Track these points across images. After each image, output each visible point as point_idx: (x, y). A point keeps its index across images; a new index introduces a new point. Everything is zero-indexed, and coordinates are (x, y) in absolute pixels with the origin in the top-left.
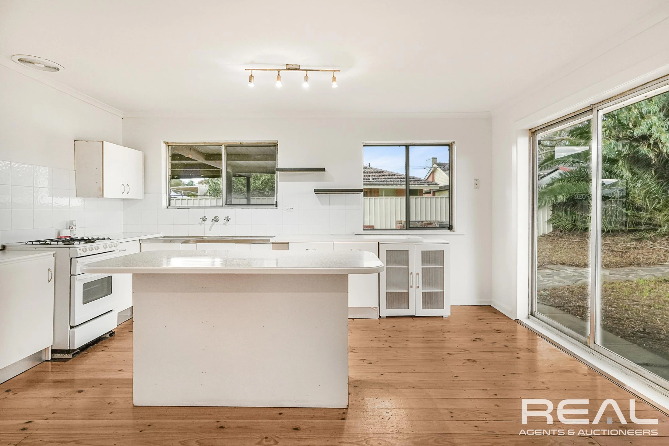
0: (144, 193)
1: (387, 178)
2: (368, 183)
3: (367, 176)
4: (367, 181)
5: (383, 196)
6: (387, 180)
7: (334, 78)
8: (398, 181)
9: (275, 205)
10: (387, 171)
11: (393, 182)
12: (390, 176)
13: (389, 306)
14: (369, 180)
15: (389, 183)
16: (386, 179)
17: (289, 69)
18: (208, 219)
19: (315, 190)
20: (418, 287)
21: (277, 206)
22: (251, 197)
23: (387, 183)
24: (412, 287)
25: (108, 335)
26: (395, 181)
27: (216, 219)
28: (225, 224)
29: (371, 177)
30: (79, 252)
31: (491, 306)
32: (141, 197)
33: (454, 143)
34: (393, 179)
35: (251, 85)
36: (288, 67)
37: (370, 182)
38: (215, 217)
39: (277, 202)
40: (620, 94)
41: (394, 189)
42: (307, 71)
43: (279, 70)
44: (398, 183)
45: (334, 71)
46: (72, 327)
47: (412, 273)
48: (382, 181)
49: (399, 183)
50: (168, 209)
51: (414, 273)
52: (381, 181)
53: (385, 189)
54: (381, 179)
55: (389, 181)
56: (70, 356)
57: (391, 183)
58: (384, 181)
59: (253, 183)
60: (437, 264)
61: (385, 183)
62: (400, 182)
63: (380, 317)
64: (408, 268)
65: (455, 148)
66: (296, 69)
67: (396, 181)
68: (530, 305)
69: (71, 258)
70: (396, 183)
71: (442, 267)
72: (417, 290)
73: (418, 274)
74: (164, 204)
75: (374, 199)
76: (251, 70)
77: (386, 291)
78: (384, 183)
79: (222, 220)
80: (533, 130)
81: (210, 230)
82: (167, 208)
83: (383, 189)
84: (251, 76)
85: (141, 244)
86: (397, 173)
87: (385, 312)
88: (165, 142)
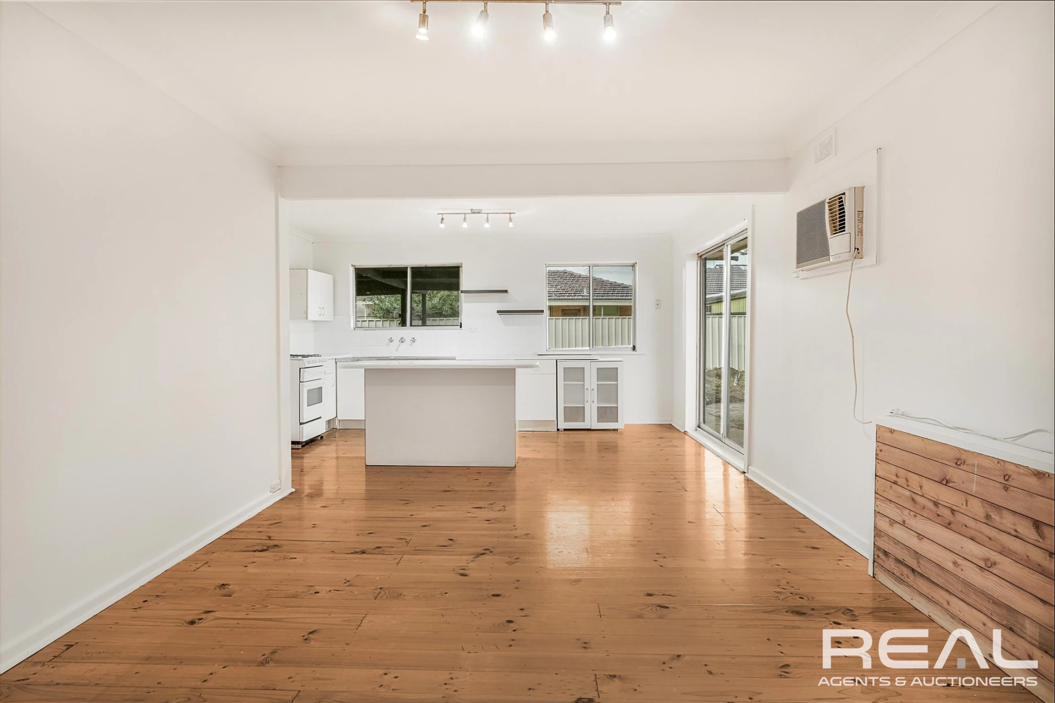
0: (334, 315)
1: (607, 290)
2: (581, 297)
3: (580, 288)
4: (579, 294)
5: (601, 315)
6: (607, 294)
7: (510, 220)
8: (622, 295)
9: (459, 327)
10: (608, 281)
11: (616, 296)
12: (612, 288)
13: (566, 420)
14: (582, 294)
15: (610, 297)
16: (606, 292)
17: (474, 213)
18: (394, 341)
19: (498, 312)
20: (593, 402)
21: (461, 327)
22: (427, 319)
23: (607, 297)
24: (587, 401)
25: (319, 438)
26: (618, 295)
27: (402, 340)
28: (411, 345)
29: (585, 290)
30: (306, 363)
31: (671, 424)
32: (332, 320)
33: (636, 263)
34: (616, 292)
35: (442, 226)
36: (473, 211)
37: (585, 296)
38: (402, 338)
39: (461, 324)
40: (735, 235)
41: (618, 306)
42: (488, 214)
43: (465, 214)
44: (622, 298)
45: (510, 213)
46: (301, 424)
47: (587, 389)
48: (601, 295)
49: (624, 298)
50: (355, 331)
51: (589, 389)
52: (599, 295)
53: (604, 306)
54: (600, 292)
55: (611, 295)
56: (300, 446)
57: (613, 298)
58: (604, 295)
59: (429, 300)
60: (612, 381)
61: (605, 297)
62: (625, 296)
63: (558, 430)
64: (584, 384)
65: (637, 267)
66: (479, 213)
67: (620, 295)
68: (698, 418)
69: (300, 369)
70: (620, 297)
71: (616, 383)
72: (593, 404)
73: (593, 389)
74: (352, 325)
75: (568, 320)
76: (443, 214)
77: (563, 406)
78: (603, 298)
79: (408, 341)
80: (700, 255)
81: (397, 350)
82: (355, 329)
83: (601, 306)
84: (442, 219)
85: (336, 362)
86: (623, 284)
87: (563, 425)
88: (352, 266)
